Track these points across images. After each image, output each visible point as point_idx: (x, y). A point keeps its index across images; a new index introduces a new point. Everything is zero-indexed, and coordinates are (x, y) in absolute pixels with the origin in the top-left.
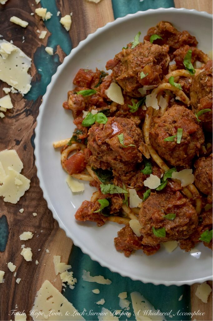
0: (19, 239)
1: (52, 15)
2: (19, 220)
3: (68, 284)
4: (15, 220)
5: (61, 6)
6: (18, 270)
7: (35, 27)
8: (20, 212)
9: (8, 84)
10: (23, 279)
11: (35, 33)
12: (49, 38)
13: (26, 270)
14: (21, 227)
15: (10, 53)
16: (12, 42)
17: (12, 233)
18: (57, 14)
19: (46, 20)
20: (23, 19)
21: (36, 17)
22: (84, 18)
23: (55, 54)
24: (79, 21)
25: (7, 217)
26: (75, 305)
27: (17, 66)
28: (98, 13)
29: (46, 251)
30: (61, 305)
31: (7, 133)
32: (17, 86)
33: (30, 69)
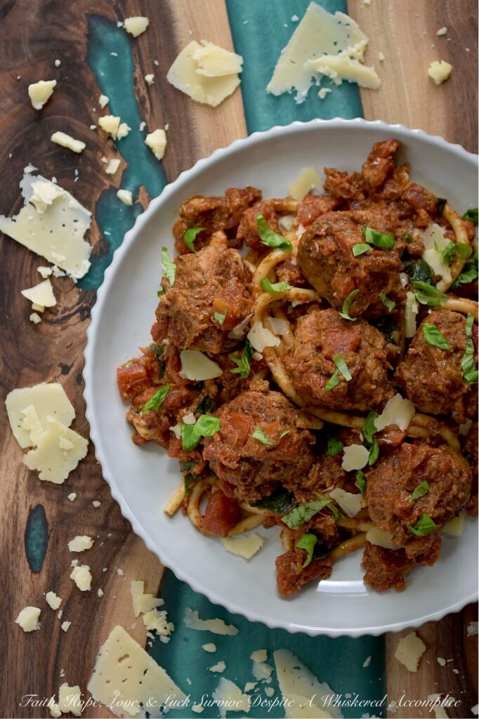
0: (67, 548)
1: (130, 129)
2: (67, 514)
3: (157, 633)
4: (60, 513)
5: (147, 111)
6: (66, 606)
7: (98, 153)
8: (69, 499)
9: (47, 260)
10: (75, 623)
11: (98, 163)
12: (125, 172)
13: (80, 606)
14: (71, 527)
15: (50, 203)
17: (53, 537)
18: (139, 127)
19: (119, 139)
20: (76, 136)
21: (100, 132)
22: (191, 134)
23: (136, 202)
24: (181, 141)
25: (45, 508)
26: (170, 673)
27: (64, 225)
28: (217, 125)
29: (116, 573)
30: (145, 672)
31: (45, 352)
32: (65, 264)
33: (88, 232)
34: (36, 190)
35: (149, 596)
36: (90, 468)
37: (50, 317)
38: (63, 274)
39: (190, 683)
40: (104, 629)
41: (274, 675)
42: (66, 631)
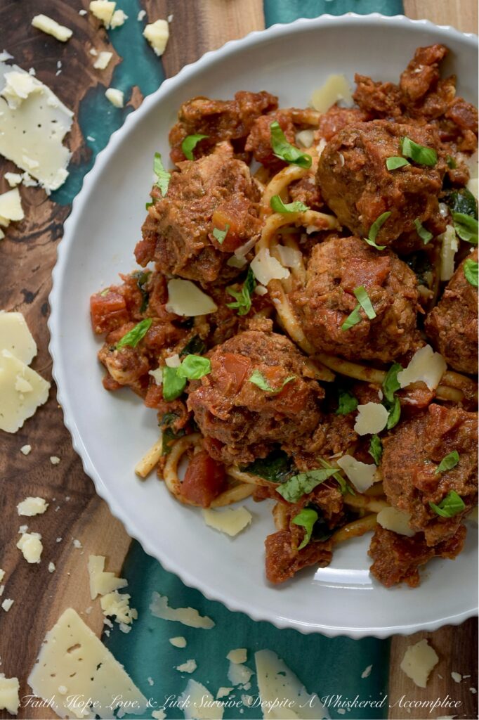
0: (15, 511)
1: (126, 17)
2: (18, 470)
3: (116, 621)
4: (10, 468)
7: (87, 43)
8: (22, 452)
9: (16, 166)
10: (19, 602)
11: (85, 56)
12: (117, 68)
13: (26, 582)
14: (23, 486)
15: (26, 96)
16: (32, 71)
18: (137, 17)
19: (113, 28)
20: (61, 21)
21: (90, 19)
22: (199, 28)
23: (128, 105)
24: (186, 36)
26: (128, 669)
28: (231, 20)
29: (73, 545)
30: (99, 667)
31: (6, 275)
32: (37, 171)
33: (68, 134)
34: (9, 81)
35: (110, 576)
36: (51, 417)
37: (16, 234)
38: (34, 184)
39: (152, 683)
40: (53, 610)
41: (253, 680)
42: (7, 610)
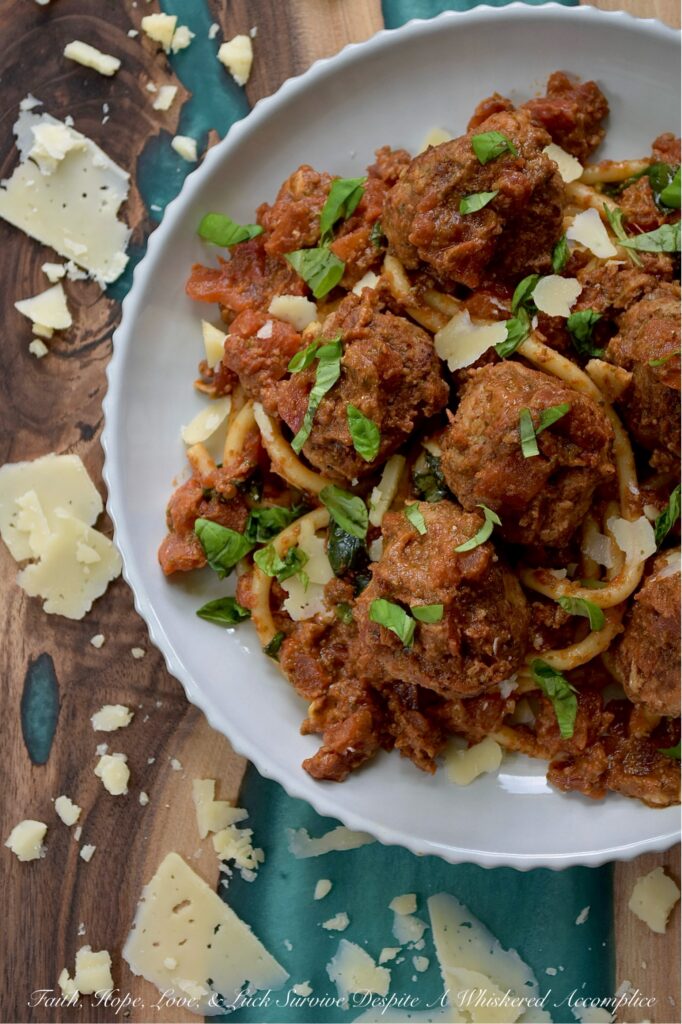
0: (89, 725)
1: (193, 35)
2: (89, 670)
3: (236, 866)
4: (78, 668)
5: (221, 6)
6: (88, 820)
7: (141, 75)
8: (92, 645)
9: (57, 253)
10: (103, 848)
11: (141, 93)
12: (185, 107)
13: (111, 821)
14: (97, 690)
15: (62, 157)
16: (69, 120)
17: (68, 707)
18: (208, 33)
19: (176, 51)
20: (104, 48)
21: (144, 42)
22: (294, 43)
23: (203, 157)
24: (277, 55)
25: (54, 659)
26: (256, 930)
27: (85, 195)
29: (170, 766)
31: (54, 404)
32: (86, 258)
33: (124, 204)
34: (39, 138)
35: (222, 805)
37: (63, 346)
38: (83, 276)
39: (290, 948)
40: (150, 857)
41: (427, 935)
42: (87, 860)
